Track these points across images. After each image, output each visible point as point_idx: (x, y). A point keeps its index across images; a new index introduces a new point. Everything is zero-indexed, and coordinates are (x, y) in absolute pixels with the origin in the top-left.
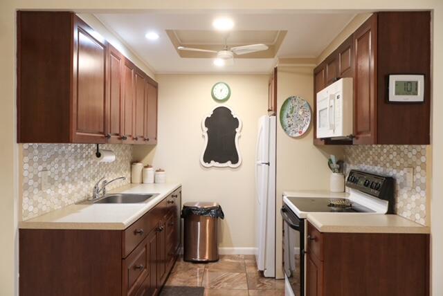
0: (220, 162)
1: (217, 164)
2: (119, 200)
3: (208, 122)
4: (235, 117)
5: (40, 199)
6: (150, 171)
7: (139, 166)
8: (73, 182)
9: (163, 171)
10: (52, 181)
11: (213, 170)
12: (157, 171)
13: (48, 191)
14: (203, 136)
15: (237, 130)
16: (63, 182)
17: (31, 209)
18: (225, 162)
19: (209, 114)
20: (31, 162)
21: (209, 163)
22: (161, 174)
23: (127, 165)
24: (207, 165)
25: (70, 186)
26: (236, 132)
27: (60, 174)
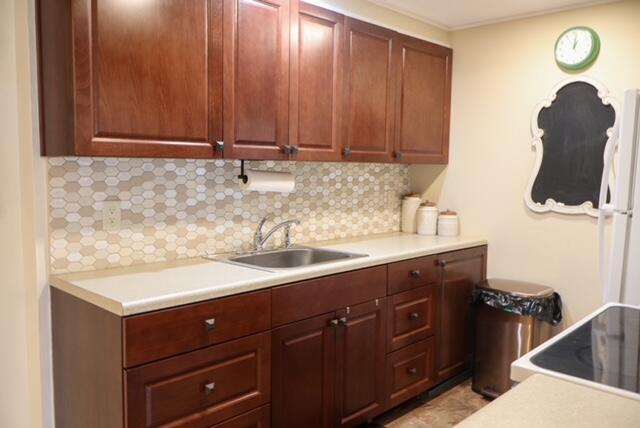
0: (568, 203)
1: (560, 207)
2: (307, 258)
3: (545, 117)
4: (605, 102)
5: (102, 244)
6: (429, 213)
7: (413, 203)
8: (201, 221)
9: (454, 214)
10: (134, 218)
11: (550, 220)
12: (443, 213)
13: (125, 234)
14: (534, 148)
15: (610, 132)
16: (171, 220)
17: (75, 257)
18: (578, 202)
19: (548, 99)
20: (72, 187)
21: (543, 203)
22: (447, 220)
23: (394, 200)
24: (538, 207)
25: (191, 227)
26: (607, 138)
27: (160, 207)
